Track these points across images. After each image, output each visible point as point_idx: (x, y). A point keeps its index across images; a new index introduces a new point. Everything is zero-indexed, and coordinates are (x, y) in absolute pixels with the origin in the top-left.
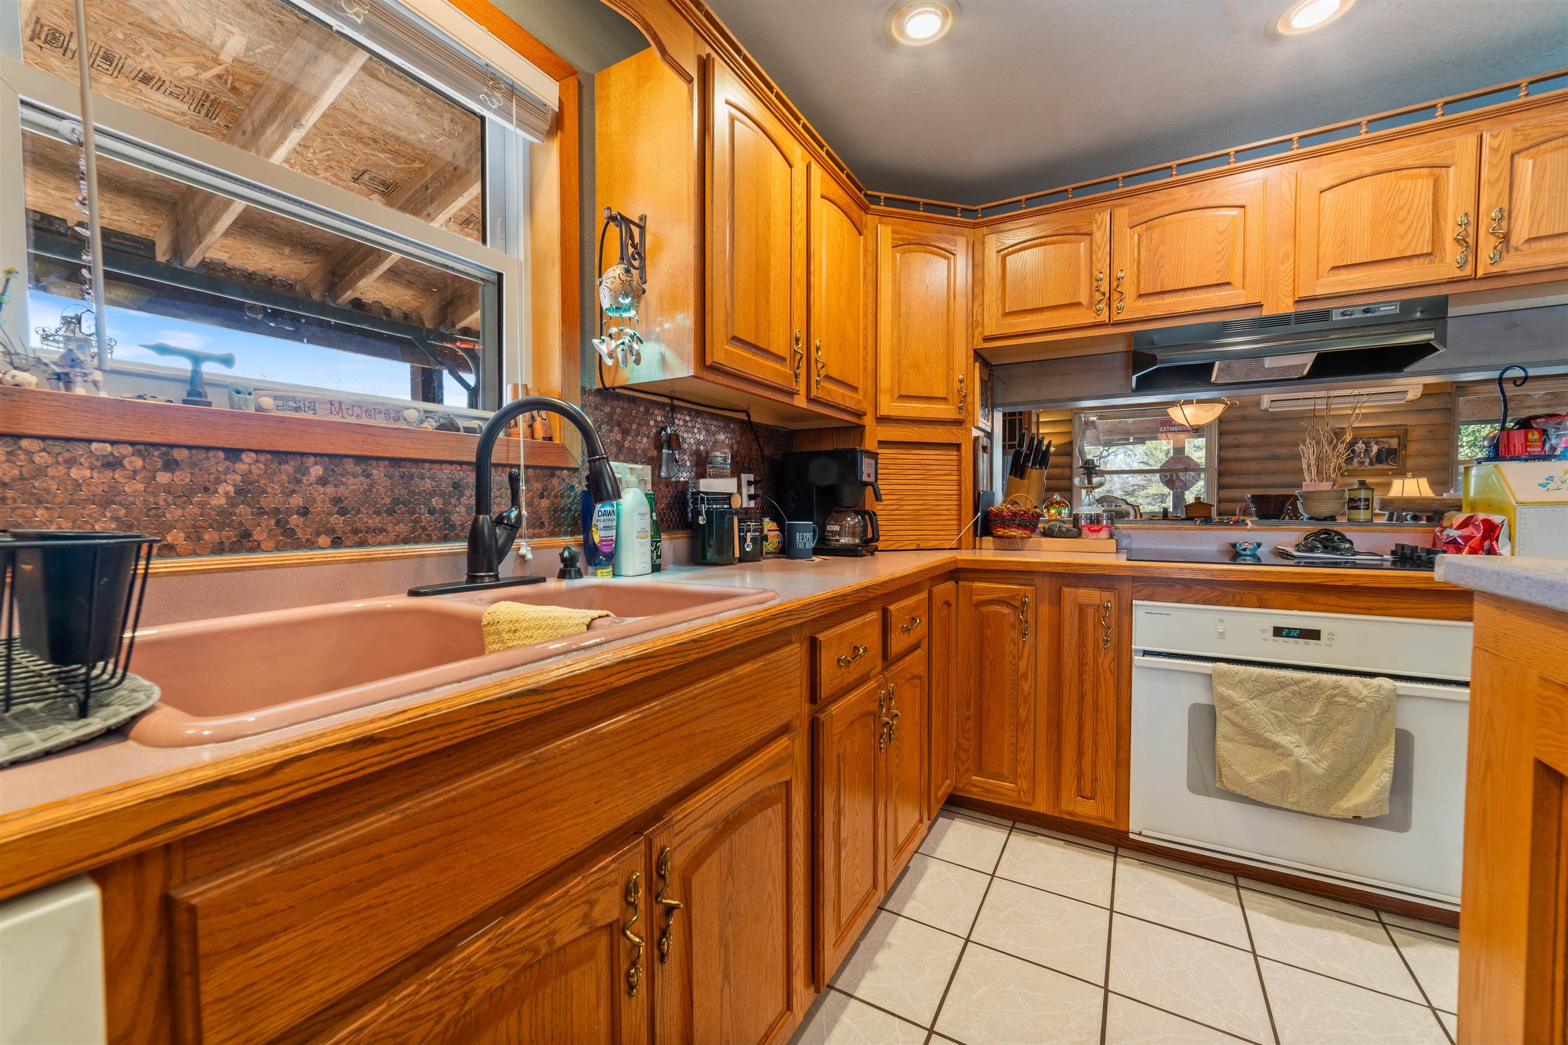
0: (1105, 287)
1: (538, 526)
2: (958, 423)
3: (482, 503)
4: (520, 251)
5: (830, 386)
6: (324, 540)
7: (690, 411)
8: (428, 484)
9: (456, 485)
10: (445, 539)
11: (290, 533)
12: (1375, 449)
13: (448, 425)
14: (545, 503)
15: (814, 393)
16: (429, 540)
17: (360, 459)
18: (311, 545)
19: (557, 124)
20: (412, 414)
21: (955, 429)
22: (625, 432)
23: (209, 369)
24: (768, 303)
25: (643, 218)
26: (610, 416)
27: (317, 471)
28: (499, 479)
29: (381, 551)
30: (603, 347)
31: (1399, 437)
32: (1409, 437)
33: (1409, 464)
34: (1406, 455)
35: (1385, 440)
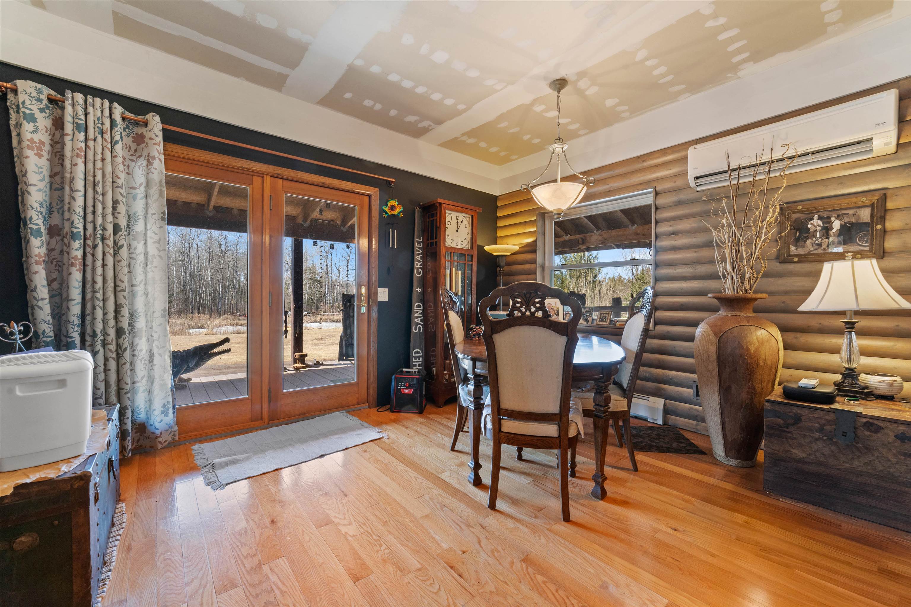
12: (836, 225)
31: (872, 206)
32: (890, 205)
33: (890, 243)
34: (885, 231)
35: (851, 212)
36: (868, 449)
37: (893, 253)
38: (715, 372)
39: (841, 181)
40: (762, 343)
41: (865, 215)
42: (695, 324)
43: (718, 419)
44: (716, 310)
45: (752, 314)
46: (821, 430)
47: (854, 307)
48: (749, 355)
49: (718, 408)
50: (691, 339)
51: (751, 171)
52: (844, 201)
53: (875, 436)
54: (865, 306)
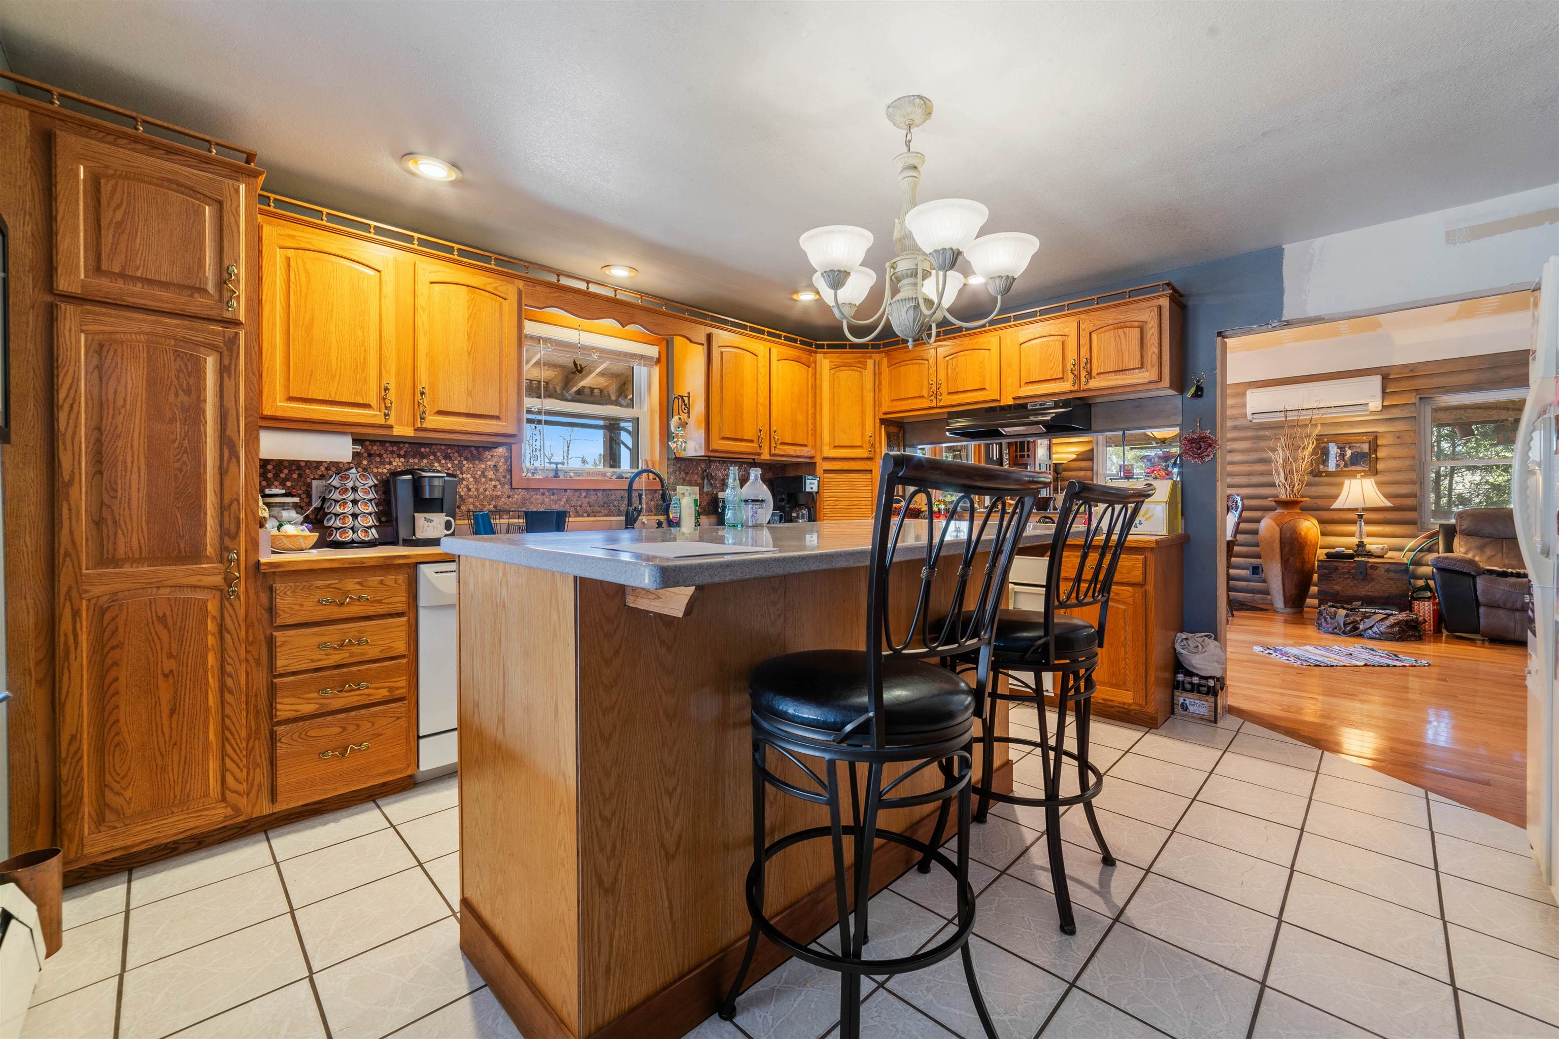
0: (934, 388)
1: (649, 511)
2: (870, 459)
3: (630, 503)
4: (646, 408)
5: (785, 447)
6: (585, 515)
7: (719, 462)
8: (613, 497)
9: (622, 497)
10: (618, 515)
11: (577, 512)
12: (1349, 453)
13: (620, 477)
14: (653, 503)
15: (773, 452)
16: (614, 516)
17: (595, 490)
18: (582, 516)
19: (658, 361)
20: (609, 474)
21: (869, 463)
22: (687, 473)
23: (560, 466)
24: (742, 419)
25: (689, 393)
26: (680, 468)
27: (584, 494)
28: (635, 495)
29: (600, 519)
30: (672, 445)
31: (1369, 442)
32: (1379, 442)
33: (1380, 466)
34: (1377, 458)
35: (1357, 445)
36: (1372, 580)
37: (1382, 472)
38: (1278, 550)
39: (1351, 424)
40: (1308, 529)
41: (1365, 448)
42: (1258, 521)
43: (1280, 583)
44: (1274, 509)
45: (1299, 511)
46: (1349, 573)
47: (1363, 506)
48: (1301, 537)
49: (1280, 575)
50: (1256, 532)
51: (1296, 413)
52: (1353, 438)
53: (1375, 572)
54: (1368, 505)
